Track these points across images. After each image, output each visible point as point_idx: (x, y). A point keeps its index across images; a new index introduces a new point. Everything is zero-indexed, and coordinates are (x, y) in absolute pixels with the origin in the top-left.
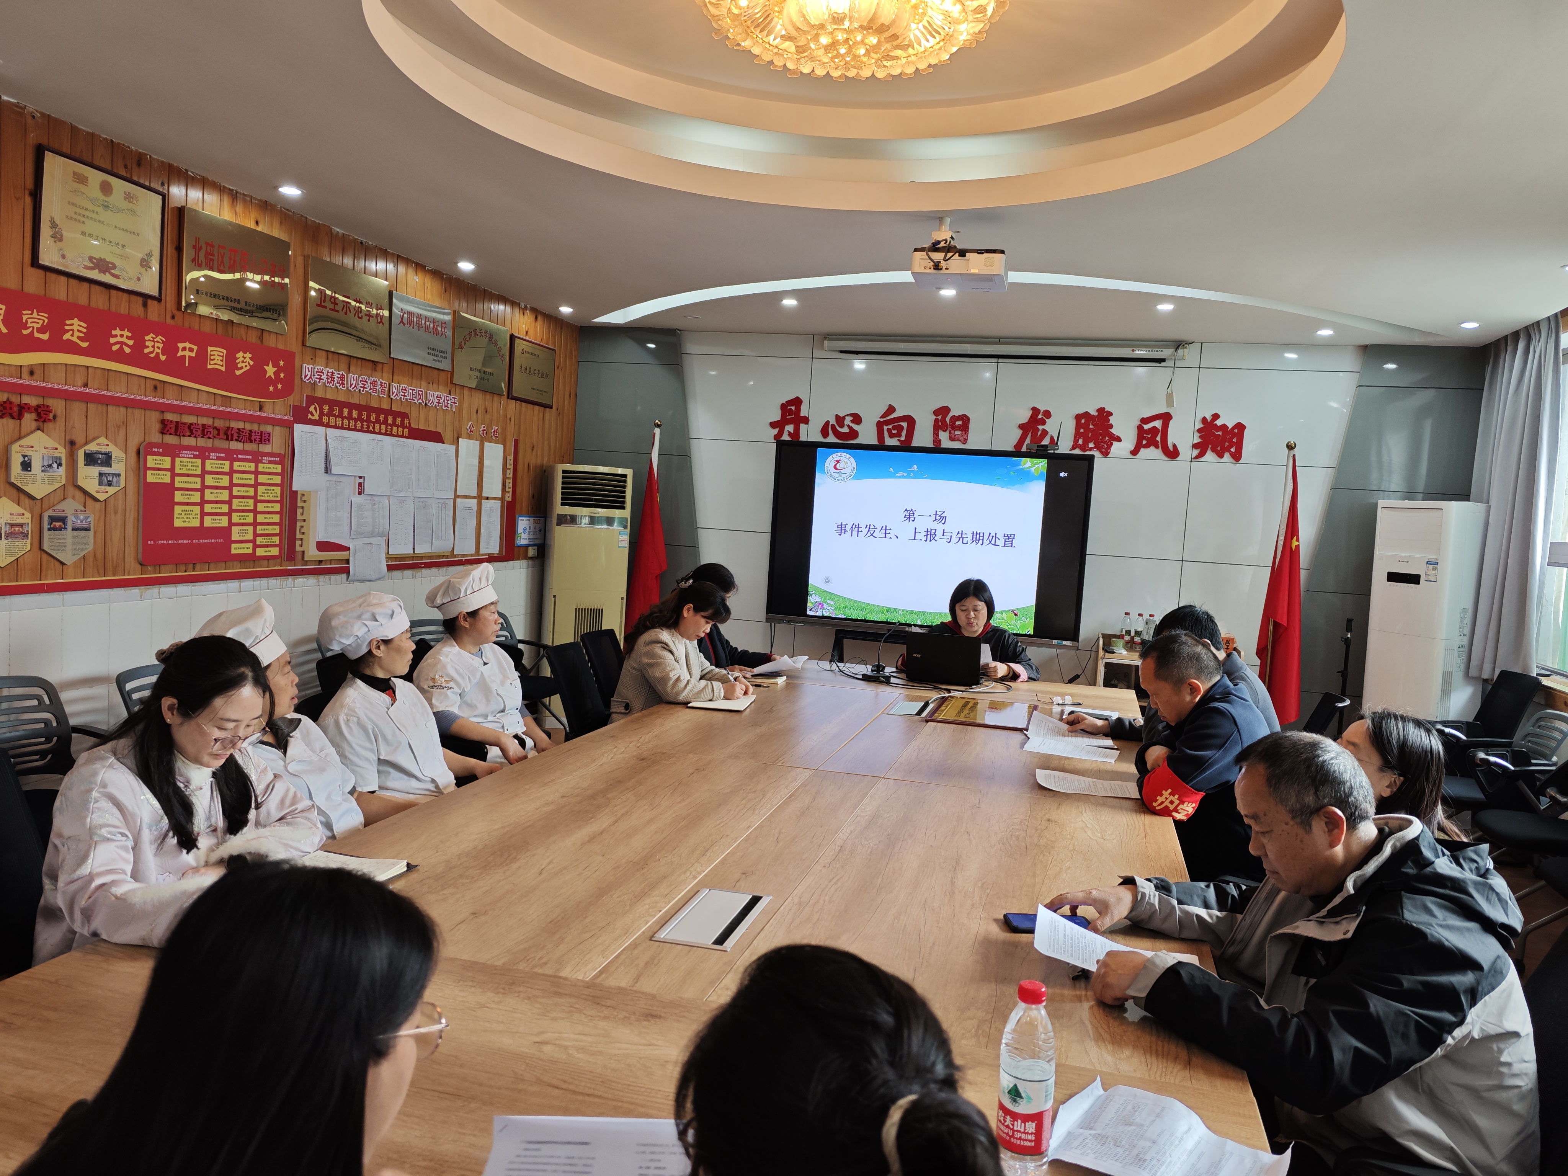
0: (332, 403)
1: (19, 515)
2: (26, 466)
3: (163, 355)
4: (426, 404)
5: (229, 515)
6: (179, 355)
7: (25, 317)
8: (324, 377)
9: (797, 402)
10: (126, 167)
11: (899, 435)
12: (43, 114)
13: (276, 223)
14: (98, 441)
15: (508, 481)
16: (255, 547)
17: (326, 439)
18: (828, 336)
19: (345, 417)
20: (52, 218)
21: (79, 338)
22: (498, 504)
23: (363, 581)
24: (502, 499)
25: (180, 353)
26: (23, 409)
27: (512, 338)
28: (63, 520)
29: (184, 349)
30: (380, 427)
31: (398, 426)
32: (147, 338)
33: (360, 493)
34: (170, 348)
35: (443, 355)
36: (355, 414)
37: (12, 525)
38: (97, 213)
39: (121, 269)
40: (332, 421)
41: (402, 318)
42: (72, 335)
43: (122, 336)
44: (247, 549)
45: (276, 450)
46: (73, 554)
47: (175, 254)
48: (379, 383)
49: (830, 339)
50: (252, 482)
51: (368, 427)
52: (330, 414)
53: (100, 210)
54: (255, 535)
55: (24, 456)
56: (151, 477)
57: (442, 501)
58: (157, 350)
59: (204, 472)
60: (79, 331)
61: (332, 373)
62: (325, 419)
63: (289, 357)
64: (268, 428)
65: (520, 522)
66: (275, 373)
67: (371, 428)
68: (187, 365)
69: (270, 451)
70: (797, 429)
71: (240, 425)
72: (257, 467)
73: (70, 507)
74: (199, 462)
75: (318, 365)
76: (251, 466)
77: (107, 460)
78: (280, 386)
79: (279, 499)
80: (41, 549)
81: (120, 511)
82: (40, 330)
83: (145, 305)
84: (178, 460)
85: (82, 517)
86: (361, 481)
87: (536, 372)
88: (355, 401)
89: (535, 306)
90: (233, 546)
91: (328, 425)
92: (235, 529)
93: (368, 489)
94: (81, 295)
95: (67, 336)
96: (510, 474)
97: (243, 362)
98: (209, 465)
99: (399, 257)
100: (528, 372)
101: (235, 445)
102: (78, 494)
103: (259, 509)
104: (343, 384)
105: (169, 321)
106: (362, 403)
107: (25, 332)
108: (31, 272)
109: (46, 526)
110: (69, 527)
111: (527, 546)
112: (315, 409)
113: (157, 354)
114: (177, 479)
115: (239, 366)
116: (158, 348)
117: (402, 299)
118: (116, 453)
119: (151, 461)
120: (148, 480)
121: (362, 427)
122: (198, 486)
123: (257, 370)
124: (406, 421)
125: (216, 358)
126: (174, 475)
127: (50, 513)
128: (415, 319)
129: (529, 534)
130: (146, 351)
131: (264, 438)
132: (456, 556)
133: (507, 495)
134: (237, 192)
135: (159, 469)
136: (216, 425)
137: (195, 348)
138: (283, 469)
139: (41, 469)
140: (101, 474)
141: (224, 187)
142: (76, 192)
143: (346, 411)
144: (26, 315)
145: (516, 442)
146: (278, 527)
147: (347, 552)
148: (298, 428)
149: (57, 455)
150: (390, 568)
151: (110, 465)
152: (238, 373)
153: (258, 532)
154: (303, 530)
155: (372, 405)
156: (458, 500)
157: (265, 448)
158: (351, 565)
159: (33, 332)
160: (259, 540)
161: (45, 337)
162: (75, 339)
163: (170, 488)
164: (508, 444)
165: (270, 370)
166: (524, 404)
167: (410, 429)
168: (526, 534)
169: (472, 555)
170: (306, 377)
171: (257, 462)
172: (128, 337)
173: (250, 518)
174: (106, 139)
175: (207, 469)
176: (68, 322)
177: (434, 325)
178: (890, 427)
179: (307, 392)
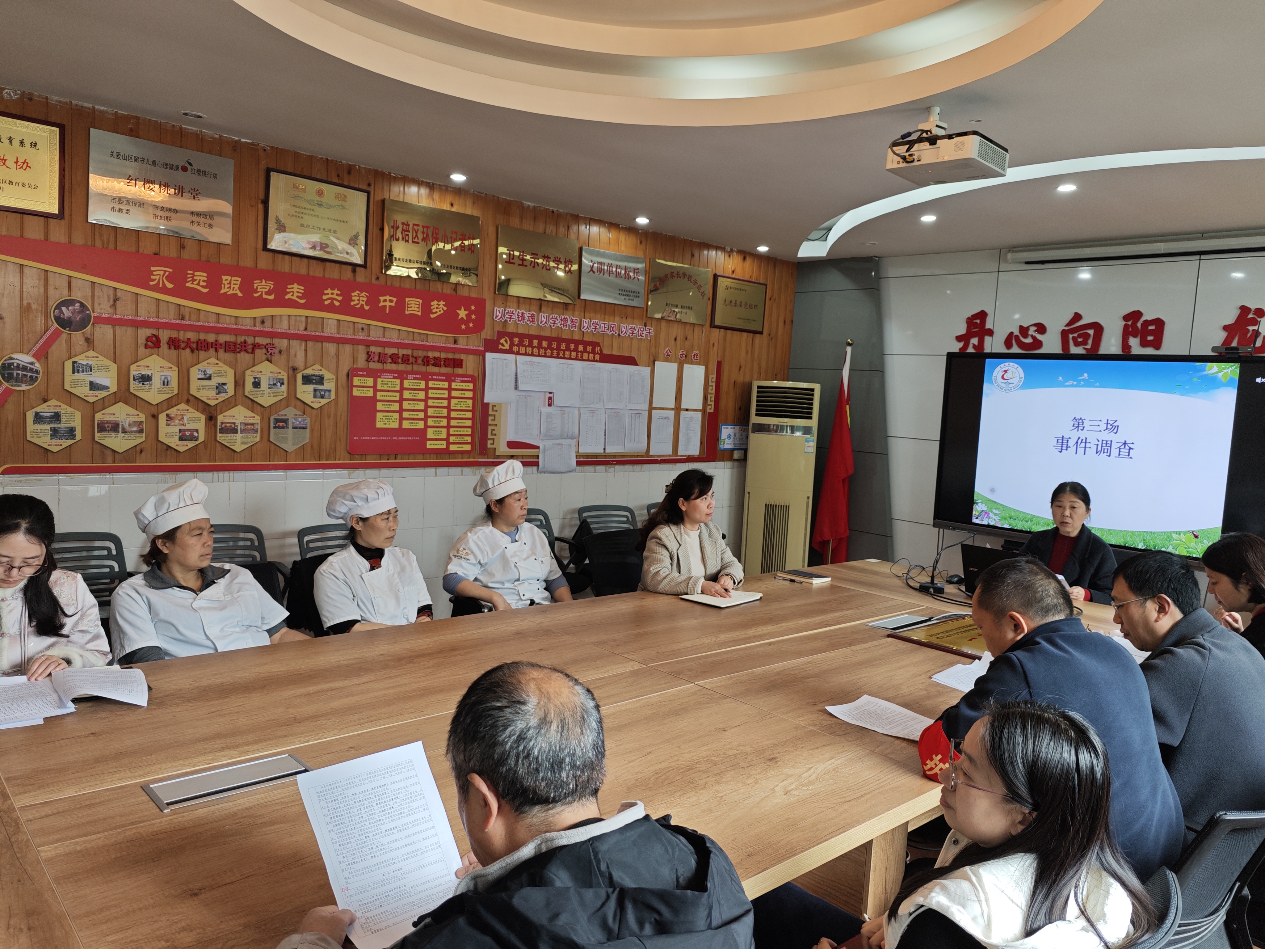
0: (522, 337)
1: (251, 417)
2: (257, 384)
3: (367, 305)
4: (619, 335)
5: (425, 419)
6: (380, 305)
7: (255, 285)
8: (515, 317)
9: (982, 315)
10: (338, 176)
11: (1085, 343)
12: (272, 147)
13: (469, 203)
14: (313, 367)
15: (709, 396)
16: (449, 443)
17: (516, 364)
18: (1014, 249)
19: (535, 347)
20: (277, 217)
21: (298, 297)
22: (699, 415)
23: (554, 473)
24: (704, 411)
25: (382, 304)
26: (256, 346)
27: (716, 277)
28: (286, 421)
29: (385, 301)
30: (570, 354)
31: (589, 353)
32: (353, 294)
33: (550, 405)
34: (373, 300)
35: (635, 294)
36: (545, 344)
37: (246, 424)
38: (313, 210)
39: (332, 248)
40: (522, 350)
41: (592, 267)
42: (293, 295)
43: (332, 294)
44: (443, 445)
45: (470, 372)
46: (294, 444)
47: (379, 232)
48: (569, 320)
49: (1014, 252)
50: (446, 396)
51: (558, 354)
52: (520, 344)
53: (316, 208)
54: (449, 435)
55: (255, 378)
56: (356, 392)
57: (636, 412)
58: (361, 302)
59: (402, 389)
60: (298, 292)
61: (523, 313)
62: (515, 349)
63: (481, 303)
64: (463, 356)
65: (723, 430)
66: (466, 315)
67: (561, 355)
68: (387, 312)
69: (463, 373)
70: (981, 342)
71: (437, 354)
72: (450, 385)
73: (290, 413)
74: (398, 381)
75: (509, 307)
76: (446, 385)
77: (320, 380)
78: (471, 325)
79: (471, 408)
80: (269, 441)
81: (332, 415)
82: (266, 293)
83: (354, 271)
84: (379, 380)
85: (300, 420)
86: (551, 395)
87: (743, 304)
88: (548, 334)
89: (743, 249)
90: (428, 442)
91: (518, 353)
92: (430, 431)
93: (556, 402)
94: (302, 268)
95: (287, 297)
96: (712, 390)
97: (437, 308)
98: (406, 384)
99: (591, 219)
100: (733, 304)
101: (432, 369)
102: (298, 403)
103: (452, 416)
104: (533, 321)
105: (374, 281)
106: (553, 335)
107: (256, 295)
108: (263, 255)
109: (272, 425)
110: (290, 426)
111: (732, 451)
112: (506, 341)
113: (362, 305)
114: (379, 394)
115: (434, 311)
116: (363, 301)
117: (592, 253)
118: (327, 375)
119: (356, 381)
120: (354, 394)
121: (552, 354)
122: (398, 398)
123: (450, 313)
124: (598, 349)
125: (413, 306)
126: (376, 390)
127: (275, 416)
128: (606, 268)
129: (734, 439)
130: (352, 303)
131: (458, 363)
132: (652, 456)
133: (709, 407)
134: (434, 184)
135: (363, 387)
136: (414, 355)
137: (395, 300)
138: (474, 386)
139: (268, 387)
140: (315, 390)
141: (422, 181)
142: (296, 197)
143: (535, 342)
144: (256, 284)
145: (719, 364)
146: (470, 430)
147: (537, 450)
148: (489, 356)
149: (280, 377)
150: (579, 463)
151: (323, 384)
152: (432, 316)
153: (451, 433)
154: (494, 432)
155: (564, 337)
156: (654, 411)
157: (459, 371)
158: (541, 460)
159: (262, 294)
160: (452, 439)
161: (271, 297)
162: (294, 298)
163: (373, 400)
164: (711, 366)
165: (462, 313)
166: (729, 332)
167: (601, 354)
168: (731, 440)
169: (669, 456)
170: (496, 317)
171: (450, 381)
172: (337, 295)
173: (444, 422)
174: (322, 158)
175: (405, 386)
176: (289, 287)
177: (625, 272)
178: (1076, 335)
179: (498, 328)
